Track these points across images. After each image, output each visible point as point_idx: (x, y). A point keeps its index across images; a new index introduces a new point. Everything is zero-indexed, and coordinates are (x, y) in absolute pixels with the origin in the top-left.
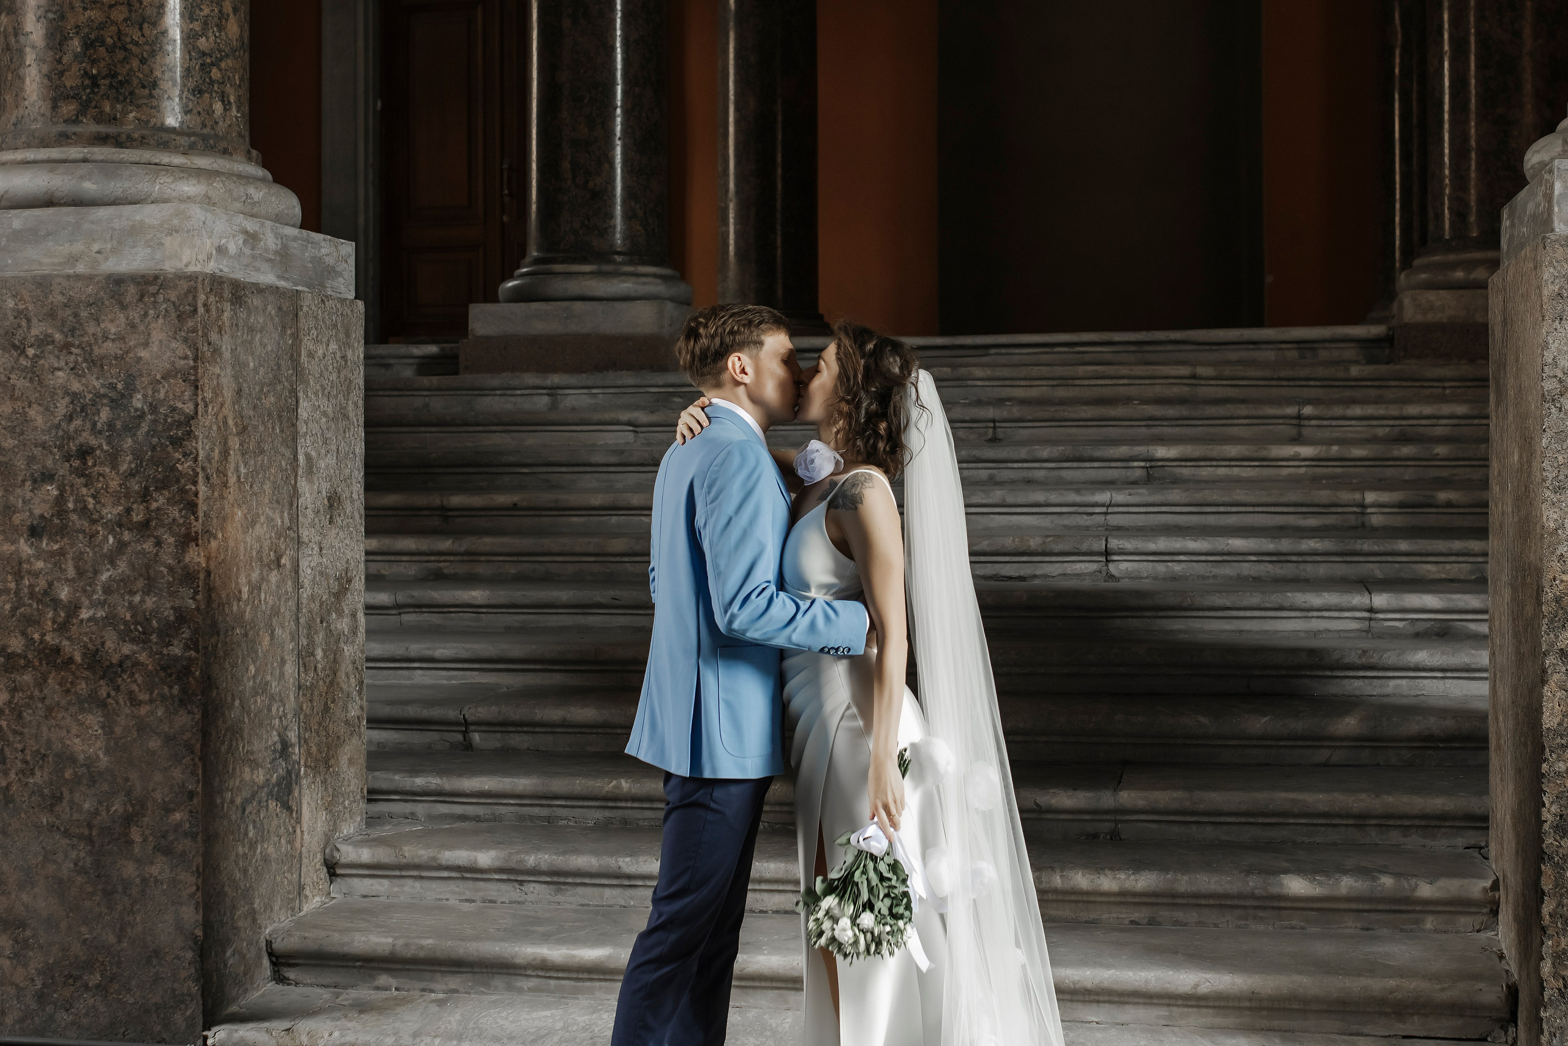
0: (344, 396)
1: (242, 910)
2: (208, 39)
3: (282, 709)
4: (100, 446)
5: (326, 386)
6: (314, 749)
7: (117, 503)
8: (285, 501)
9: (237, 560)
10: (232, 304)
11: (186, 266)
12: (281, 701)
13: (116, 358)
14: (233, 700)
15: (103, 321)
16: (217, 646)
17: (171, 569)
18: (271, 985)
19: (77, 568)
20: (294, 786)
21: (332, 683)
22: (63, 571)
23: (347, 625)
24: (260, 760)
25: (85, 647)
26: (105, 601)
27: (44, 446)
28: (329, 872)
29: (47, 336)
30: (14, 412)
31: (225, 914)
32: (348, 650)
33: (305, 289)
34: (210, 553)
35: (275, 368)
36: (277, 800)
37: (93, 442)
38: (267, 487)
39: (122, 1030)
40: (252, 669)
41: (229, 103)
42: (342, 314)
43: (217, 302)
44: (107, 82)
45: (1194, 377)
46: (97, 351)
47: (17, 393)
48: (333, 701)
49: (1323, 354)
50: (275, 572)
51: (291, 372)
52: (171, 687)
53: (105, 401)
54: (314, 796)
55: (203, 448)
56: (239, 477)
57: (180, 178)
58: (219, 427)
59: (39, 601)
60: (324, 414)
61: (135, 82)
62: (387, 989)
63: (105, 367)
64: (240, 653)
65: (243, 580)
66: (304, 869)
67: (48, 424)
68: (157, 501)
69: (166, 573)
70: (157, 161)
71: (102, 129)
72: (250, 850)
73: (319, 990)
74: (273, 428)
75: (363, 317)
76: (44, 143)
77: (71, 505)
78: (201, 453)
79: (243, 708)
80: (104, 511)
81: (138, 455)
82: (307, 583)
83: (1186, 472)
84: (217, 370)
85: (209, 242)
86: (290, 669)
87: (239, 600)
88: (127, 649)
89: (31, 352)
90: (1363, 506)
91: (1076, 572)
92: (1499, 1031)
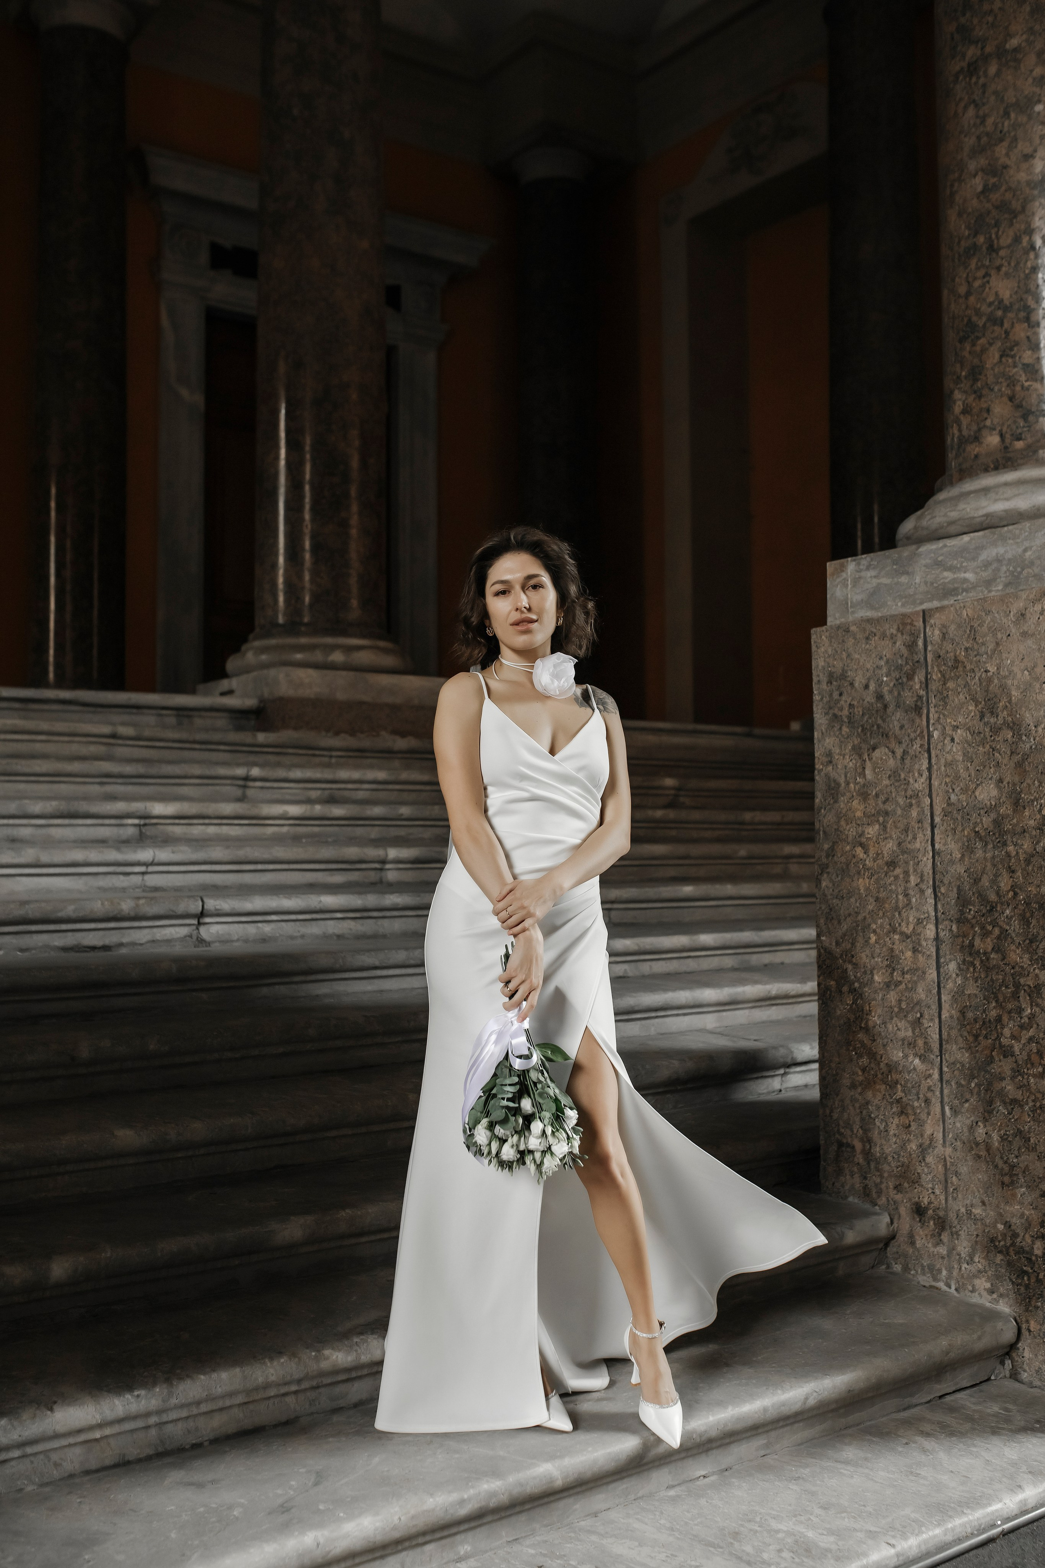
45: (114, 736)
49: (198, 722)
83: (178, 830)
90: (384, 862)
91: (165, 938)
92: (999, 1367)
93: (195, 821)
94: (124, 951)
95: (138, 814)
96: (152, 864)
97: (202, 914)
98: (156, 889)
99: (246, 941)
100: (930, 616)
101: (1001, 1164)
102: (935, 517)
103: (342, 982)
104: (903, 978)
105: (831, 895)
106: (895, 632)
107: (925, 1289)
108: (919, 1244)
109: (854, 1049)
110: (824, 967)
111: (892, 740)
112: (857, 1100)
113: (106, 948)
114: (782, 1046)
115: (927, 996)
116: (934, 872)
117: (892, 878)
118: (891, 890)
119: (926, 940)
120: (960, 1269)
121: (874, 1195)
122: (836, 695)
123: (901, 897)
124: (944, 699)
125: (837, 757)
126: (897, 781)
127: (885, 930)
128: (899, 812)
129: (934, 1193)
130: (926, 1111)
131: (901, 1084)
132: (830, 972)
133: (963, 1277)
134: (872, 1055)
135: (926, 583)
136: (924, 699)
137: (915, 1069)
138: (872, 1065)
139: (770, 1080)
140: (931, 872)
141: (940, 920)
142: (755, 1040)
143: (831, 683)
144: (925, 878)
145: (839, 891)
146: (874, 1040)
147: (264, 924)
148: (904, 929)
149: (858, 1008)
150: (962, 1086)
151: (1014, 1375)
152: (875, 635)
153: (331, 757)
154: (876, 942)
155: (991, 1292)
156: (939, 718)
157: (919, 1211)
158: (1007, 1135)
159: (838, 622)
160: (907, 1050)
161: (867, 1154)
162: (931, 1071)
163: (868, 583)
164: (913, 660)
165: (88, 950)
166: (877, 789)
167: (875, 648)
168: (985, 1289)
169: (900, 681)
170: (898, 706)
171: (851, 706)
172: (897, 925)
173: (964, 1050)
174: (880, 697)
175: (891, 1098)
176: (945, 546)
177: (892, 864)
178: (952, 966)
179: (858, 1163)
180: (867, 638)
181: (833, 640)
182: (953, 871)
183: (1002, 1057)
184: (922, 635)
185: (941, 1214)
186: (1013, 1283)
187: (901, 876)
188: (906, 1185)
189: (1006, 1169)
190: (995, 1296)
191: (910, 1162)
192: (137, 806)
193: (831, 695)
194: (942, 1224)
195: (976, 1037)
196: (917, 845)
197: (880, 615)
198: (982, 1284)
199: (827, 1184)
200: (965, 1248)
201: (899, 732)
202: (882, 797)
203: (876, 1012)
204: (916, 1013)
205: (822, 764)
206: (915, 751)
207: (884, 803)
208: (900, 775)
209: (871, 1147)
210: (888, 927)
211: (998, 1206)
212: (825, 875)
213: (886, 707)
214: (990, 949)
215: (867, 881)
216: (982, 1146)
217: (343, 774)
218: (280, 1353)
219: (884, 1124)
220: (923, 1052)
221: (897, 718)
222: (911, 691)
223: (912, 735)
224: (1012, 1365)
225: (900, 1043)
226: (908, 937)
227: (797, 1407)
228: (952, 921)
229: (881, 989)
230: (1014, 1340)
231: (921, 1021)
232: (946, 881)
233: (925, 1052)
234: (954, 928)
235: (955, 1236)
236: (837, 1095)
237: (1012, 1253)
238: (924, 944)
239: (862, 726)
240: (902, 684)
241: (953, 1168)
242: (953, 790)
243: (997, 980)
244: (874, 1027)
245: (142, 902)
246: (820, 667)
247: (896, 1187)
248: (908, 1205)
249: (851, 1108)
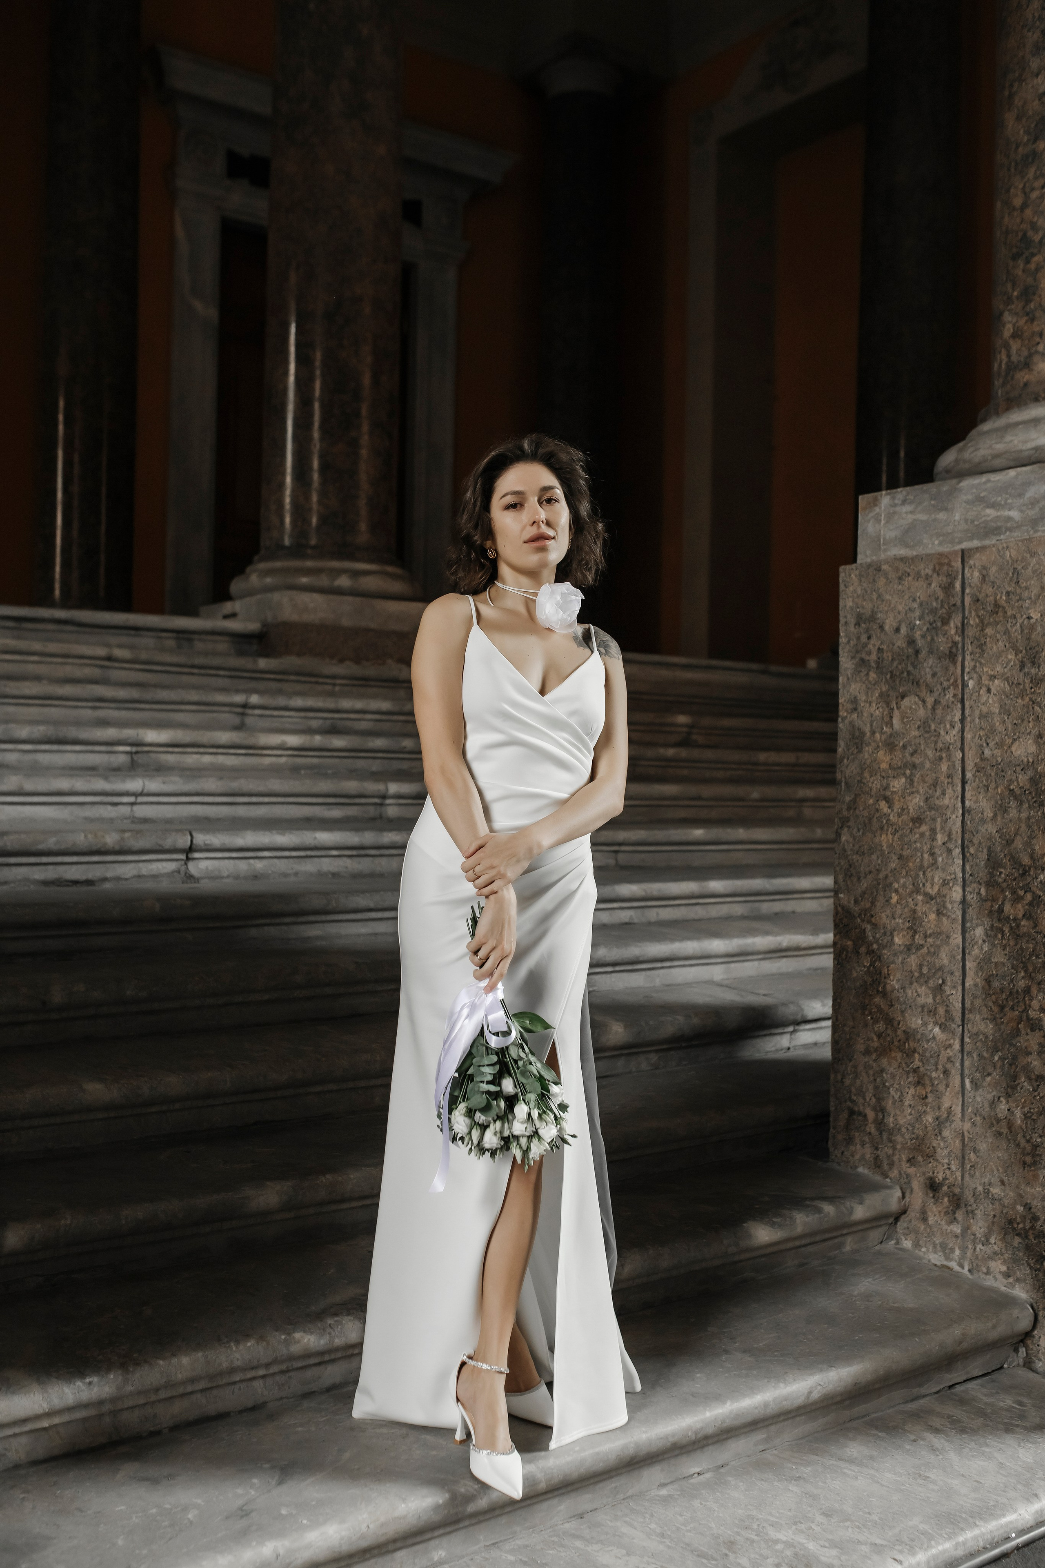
49: (198, 645)
83: (171, 759)
90: (384, 797)
91: (152, 873)
92: (1013, 1354)
93: (189, 750)
94: (107, 886)
95: (130, 741)
96: (142, 794)
97: (191, 849)
98: (145, 821)
99: (237, 877)
100: (970, 557)
101: (1023, 1143)
102: (979, 449)
103: (335, 924)
104: (926, 942)
105: (852, 850)
106: (929, 572)
107: (936, 1269)
108: (931, 1220)
109: (870, 1013)
110: (841, 926)
111: (923, 688)
112: (871, 1067)
113: (89, 882)
114: (792, 1003)
115: (950, 962)
116: (963, 832)
117: (917, 836)
118: (916, 848)
119: (951, 902)
120: (975, 1249)
121: (886, 1167)
122: (864, 638)
123: (926, 856)
124: (982, 646)
125: (862, 705)
126: (927, 732)
127: (908, 890)
128: (928, 765)
129: (949, 1169)
130: (945, 1082)
131: (919, 1053)
132: (847, 932)
133: (977, 1258)
134: (889, 1021)
135: (966, 521)
136: (960, 645)
137: (934, 1038)
138: (889, 1031)
139: (778, 1038)
140: (960, 831)
141: (968, 882)
142: (764, 995)
143: (859, 625)
144: (953, 836)
145: (860, 847)
146: (892, 1006)
147: (257, 861)
148: (928, 889)
149: (876, 971)
150: (985, 1058)
151: (1028, 1364)
152: (909, 575)
153: (334, 685)
154: (897, 902)
155: (1007, 1275)
156: (975, 666)
157: (933, 1186)
158: (1031, 1112)
159: (869, 560)
160: (926, 1018)
161: (880, 1124)
162: (952, 1041)
163: (903, 519)
164: (949, 603)
165: (71, 884)
166: (905, 740)
167: (909, 589)
168: (1000, 1272)
169: (934, 625)
170: (931, 652)
171: (880, 650)
172: (921, 885)
173: (988, 1021)
174: (911, 642)
175: (908, 1066)
176: (989, 481)
177: (918, 820)
178: (979, 932)
179: (870, 1133)
180: (900, 578)
181: (863, 579)
182: (983, 830)
183: (1029, 1030)
184: (960, 577)
185: (957, 1190)
186: (1031, 1268)
187: (927, 834)
188: (920, 1158)
189: (1029, 1148)
190: (1011, 1280)
191: (925, 1135)
192: (129, 733)
193: (858, 638)
194: (957, 1202)
195: (1002, 1008)
196: (946, 801)
197: (915, 553)
198: (998, 1266)
199: (836, 1152)
200: (980, 1228)
201: (931, 680)
202: (910, 749)
203: (895, 976)
204: (938, 979)
205: (846, 711)
206: (948, 701)
207: (912, 755)
208: (930, 727)
209: (884, 1116)
210: (911, 886)
211: (1017, 1187)
212: (846, 829)
213: (917, 652)
214: (1020, 916)
215: (890, 837)
216: (1004, 1124)
217: (346, 704)
218: (248, 1336)
219: (899, 1093)
220: (943, 1020)
221: (928, 665)
222: (946, 636)
223: (945, 684)
224: (1027, 1353)
225: (920, 1009)
226: (932, 898)
227: (800, 1401)
228: (981, 884)
229: (901, 952)
230: (1029, 1328)
231: (943, 987)
232: (976, 841)
233: (946, 1020)
234: (983, 891)
235: (971, 1215)
236: (850, 1060)
237: (1031, 1237)
238: (949, 906)
239: (891, 672)
240: (936, 628)
241: (972, 1144)
242: (988, 744)
243: (1028, 948)
244: (892, 991)
245: (127, 835)
246: (848, 608)
247: (909, 1160)
248: (922, 1179)
249: (864, 1074)
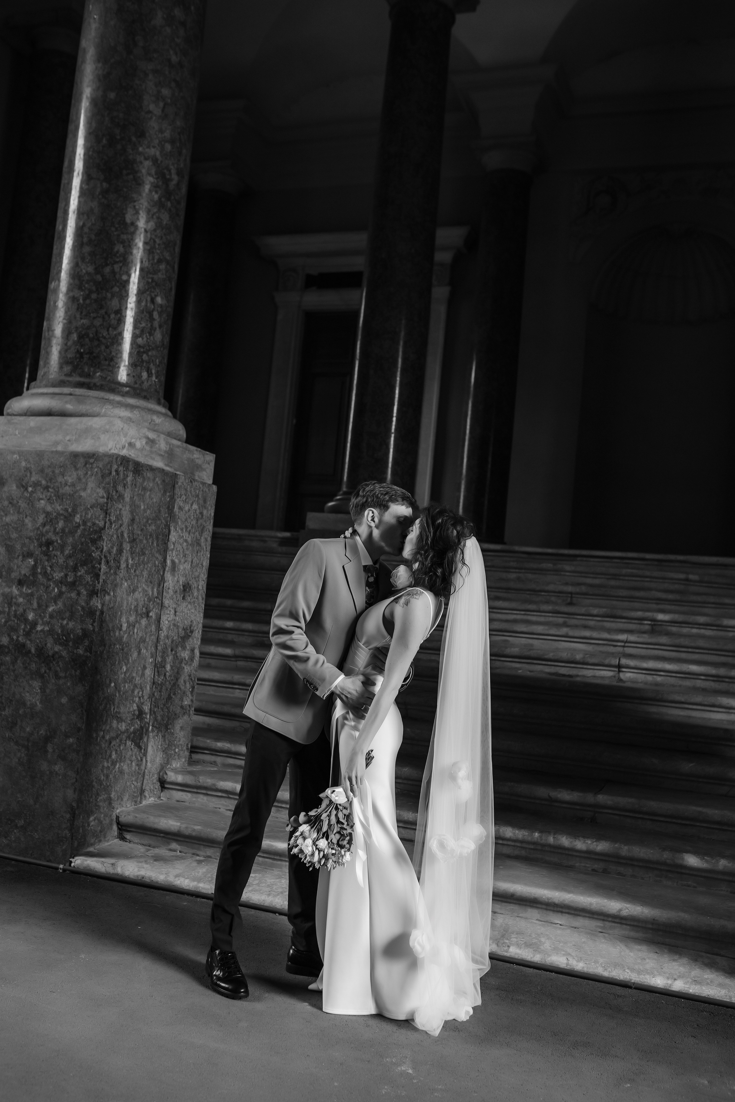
0: (199, 533)
1: (103, 796)
2: (143, 339)
3: (141, 693)
4: (57, 541)
5: (188, 526)
6: (159, 718)
7: (62, 571)
8: (156, 583)
9: (122, 608)
10: (134, 473)
11: (110, 450)
12: (141, 688)
13: (70, 495)
14: (110, 683)
15: (66, 476)
16: (103, 652)
17: (83, 608)
18: (117, 841)
19: (38, 603)
20: (144, 735)
21: (175, 685)
22: (31, 604)
23: (187, 655)
24: (124, 718)
25: (37, 645)
26: (50, 622)
27: (30, 538)
28: (161, 786)
29: (39, 481)
30: (19, 520)
31: (91, 797)
32: (187, 669)
33: (182, 474)
34: (104, 602)
35: (157, 511)
36: (132, 741)
37: (54, 538)
38: (145, 573)
39: (31, 852)
40: (124, 668)
41: (151, 373)
42: (202, 490)
43: (124, 471)
44: (88, 356)
45: (687, 580)
46: (61, 491)
47: (21, 510)
48: (174, 694)
50: (145, 619)
51: (167, 515)
52: (76, 671)
53: (62, 517)
54: (157, 743)
55: (106, 546)
56: (127, 565)
57: (116, 407)
58: (118, 537)
59: (18, 619)
60: (186, 541)
61: (102, 357)
62: (175, 851)
63: (64, 500)
64: (117, 659)
65: (124, 619)
66: (145, 781)
67: (34, 527)
68: (80, 571)
69: (80, 610)
70: (107, 398)
71: (82, 380)
72: (111, 765)
73: (140, 847)
74: (152, 543)
75: (216, 494)
76: (54, 386)
77: (39, 570)
78: (105, 548)
79: (116, 688)
80: (55, 575)
81: (74, 547)
82: (164, 628)
83: (674, 629)
84: (120, 506)
85: (124, 439)
86: (148, 672)
87: (121, 630)
88: (57, 648)
89: (30, 489)
93: (684, 625)
94: (579, 679)
95: (650, 619)
96: (627, 642)
97: (620, 666)
192: (649, 615)
